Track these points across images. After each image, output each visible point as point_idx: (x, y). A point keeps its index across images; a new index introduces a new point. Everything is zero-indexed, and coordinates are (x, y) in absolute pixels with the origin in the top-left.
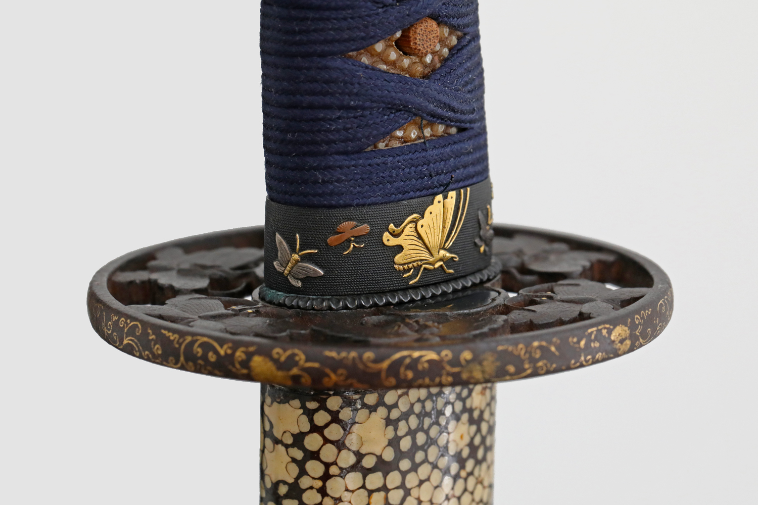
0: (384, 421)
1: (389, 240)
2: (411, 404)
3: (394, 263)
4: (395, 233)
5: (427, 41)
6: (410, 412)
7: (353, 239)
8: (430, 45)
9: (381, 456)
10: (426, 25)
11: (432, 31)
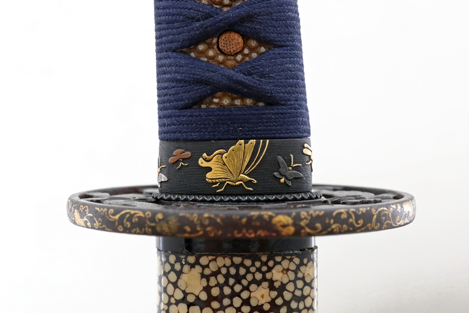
0: (200, 275)
1: (202, 162)
2: (219, 267)
3: (206, 178)
4: (207, 159)
5: (230, 45)
6: (218, 272)
7: (181, 160)
8: (233, 47)
9: (198, 296)
10: (229, 35)
11: (234, 39)
